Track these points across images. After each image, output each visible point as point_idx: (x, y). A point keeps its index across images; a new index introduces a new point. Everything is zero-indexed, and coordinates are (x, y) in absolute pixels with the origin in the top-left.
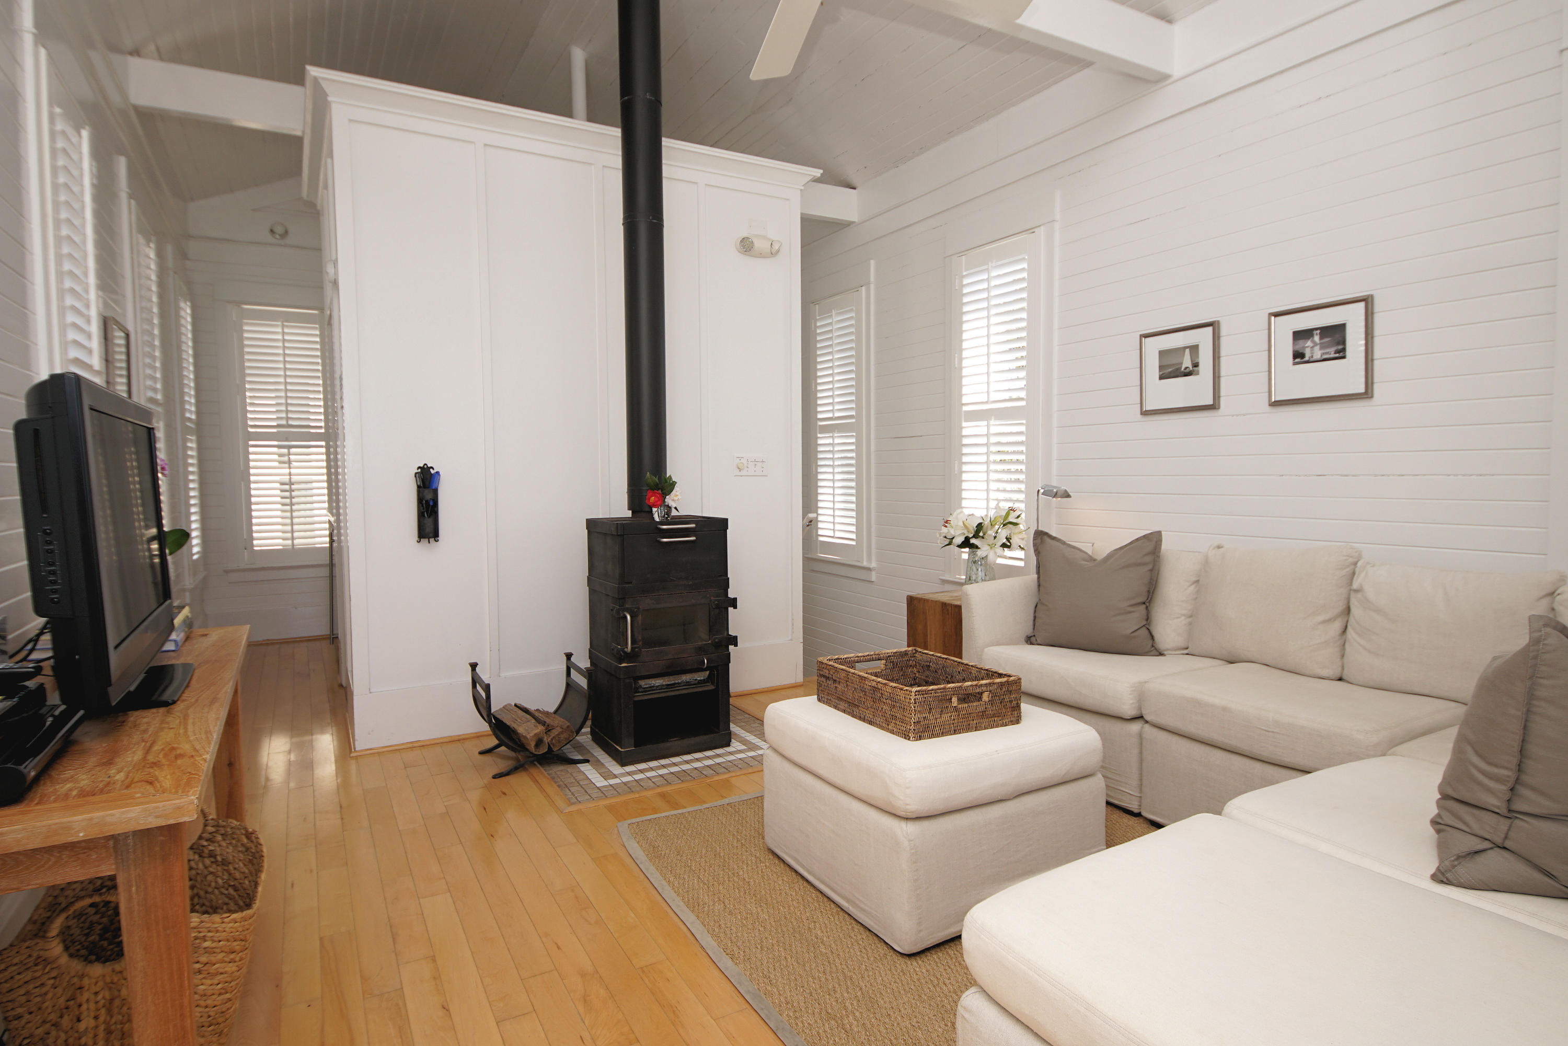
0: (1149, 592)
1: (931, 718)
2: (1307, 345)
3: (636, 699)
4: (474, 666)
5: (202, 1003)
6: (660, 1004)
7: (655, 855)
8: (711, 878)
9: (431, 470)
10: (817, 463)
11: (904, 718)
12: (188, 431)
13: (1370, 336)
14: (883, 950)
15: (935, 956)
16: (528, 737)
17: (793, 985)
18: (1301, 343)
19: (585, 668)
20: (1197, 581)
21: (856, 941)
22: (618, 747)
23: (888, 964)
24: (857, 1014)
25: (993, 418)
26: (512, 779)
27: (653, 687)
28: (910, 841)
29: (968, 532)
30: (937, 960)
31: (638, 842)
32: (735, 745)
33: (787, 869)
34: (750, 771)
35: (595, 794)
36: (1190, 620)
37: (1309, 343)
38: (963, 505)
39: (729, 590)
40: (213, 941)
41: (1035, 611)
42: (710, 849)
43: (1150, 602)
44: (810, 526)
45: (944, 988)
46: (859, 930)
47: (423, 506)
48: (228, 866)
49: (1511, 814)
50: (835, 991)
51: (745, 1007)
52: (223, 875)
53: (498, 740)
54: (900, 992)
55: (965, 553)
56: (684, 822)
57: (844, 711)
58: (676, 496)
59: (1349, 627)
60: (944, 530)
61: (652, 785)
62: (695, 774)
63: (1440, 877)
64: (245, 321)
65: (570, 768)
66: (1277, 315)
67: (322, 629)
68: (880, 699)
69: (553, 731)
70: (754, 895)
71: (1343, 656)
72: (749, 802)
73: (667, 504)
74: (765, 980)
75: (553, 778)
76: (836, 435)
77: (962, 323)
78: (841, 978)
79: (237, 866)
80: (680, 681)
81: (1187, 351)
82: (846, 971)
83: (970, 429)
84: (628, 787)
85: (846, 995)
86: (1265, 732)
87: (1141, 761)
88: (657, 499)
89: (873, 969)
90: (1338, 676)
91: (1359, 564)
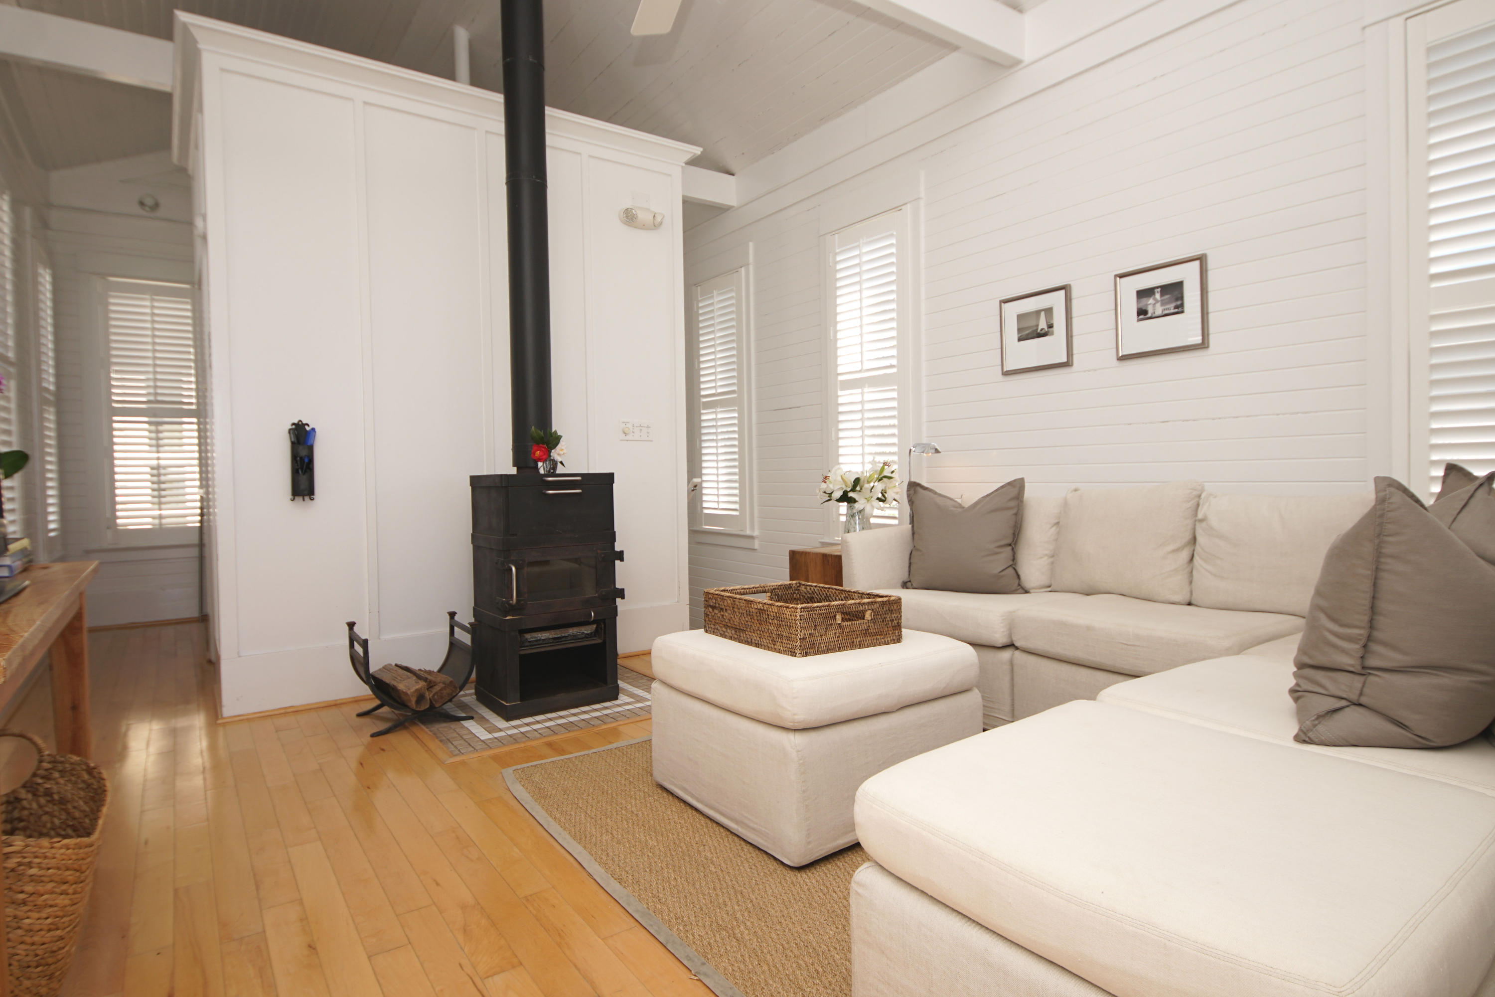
0: (1014, 534)
1: (817, 635)
2: (1149, 303)
3: (522, 653)
4: (351, 625)
5: (28, 939)
6: (545, 929)
7: (541, 795)
8: (598, 812)
9: (307, 427)
10: (700, 438)
11: (790, 635)
12: (46, 402)
13: (1205, 291)
14: (772, 865)
15: (824, 868)
16: (409, 692)
17: (682, 901)
18: (1144, 301)
19: (469, 623)
20: (1058, 523)
21: (746, 859)
22: (503, 702)
23: (778, 877)
24: (748, 924)
25: (867, 386)
26: (390, 737)
27: (540, 640)
28: (798, 751)
29: (847, 486)
30: (826, 871)
31: (523, 786)
32: (623, 698)
33: (676, 801)
34: (638, 719)
35: (479, 746)
36: (1051, 560)
37: (1151, 301)
38: (840, 461)
39: (615, 543)
40: (41, 868)
41: (910, 558)
42: (597, 788)
43: (1015, 544)
44: (695, 492)
45: (834, 895)
46: (748, 849)
47: (297, 462)
48: (65, 805)
49: (1365, 671)
50: (726, 905)
51: (634, 926)
52: (61, 815)
53: (380, 700)
54: (790, 902)
55: (843, 507)
56: (571, 765)
57: (731, 638)
58: (562, 450)
59: (1196, 557)
60: (824, 486)
61: (539, 736)
62: (582, 724)
63: (1303, 738)
64: (112, 293)
65: (453, 725)
66: (1122, 276)
67: (192, 612)
68: (766, 621)
69: (435, 687)
70: (642, 825)
71: (1191, 582)
72: (637, 745)
73: (552, 458)
74: (654, 899)
75: (435, 734)
76: (718, 410)
77: (836, 297)
78: (732, 892)
79: (76, 804)
80: (566, 635)
81: (1043, 314)
82: (736, 886)
83: (845, 397)
84: (514, 739)
85: (736, 907)
86: (1126, 646)
87: (1013, 686)
88: (542, 454)
89: (763, 882)
90: (1187, 601)
91: (1203, 496)
